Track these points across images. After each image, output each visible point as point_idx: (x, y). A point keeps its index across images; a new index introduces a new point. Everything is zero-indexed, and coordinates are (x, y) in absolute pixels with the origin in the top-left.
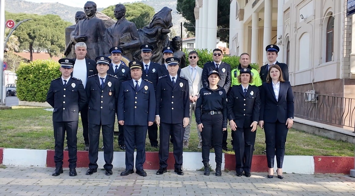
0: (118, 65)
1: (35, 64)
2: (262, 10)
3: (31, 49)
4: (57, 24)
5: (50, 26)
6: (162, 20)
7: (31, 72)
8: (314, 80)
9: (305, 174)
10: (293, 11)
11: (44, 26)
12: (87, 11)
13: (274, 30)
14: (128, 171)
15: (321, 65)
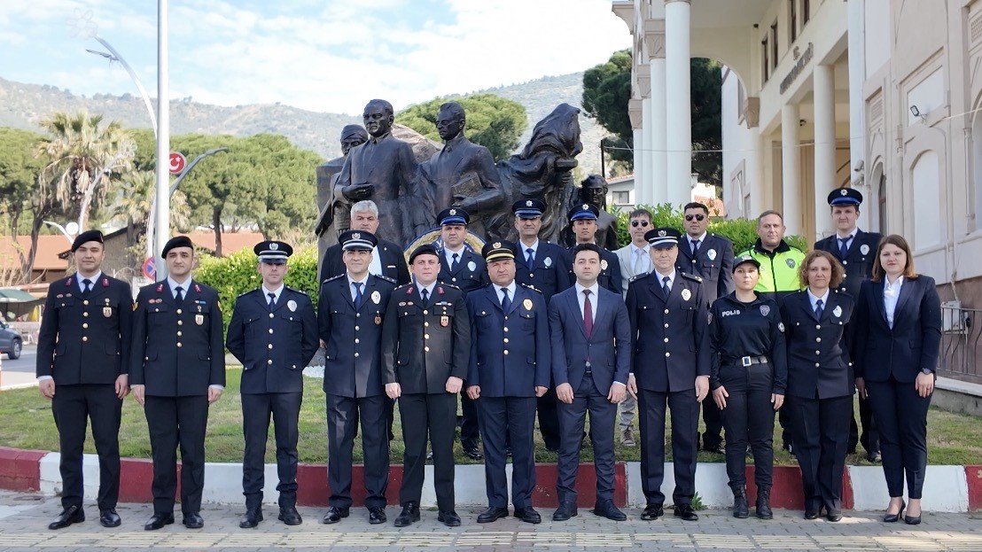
0: (458, 253)
1: (238, 260)
2: (808, 97)
3: (217, 222)
4: (282, 158)
5: (263, 163)
6: (555, 137)
7: (230, 280)
8: (955, 274)
9: (946, 511)
10: (890, 98)
11: (248, 165)
12: (371, 123)
13: (841, 148)
14: (495, 512)
15: (971, 236)
